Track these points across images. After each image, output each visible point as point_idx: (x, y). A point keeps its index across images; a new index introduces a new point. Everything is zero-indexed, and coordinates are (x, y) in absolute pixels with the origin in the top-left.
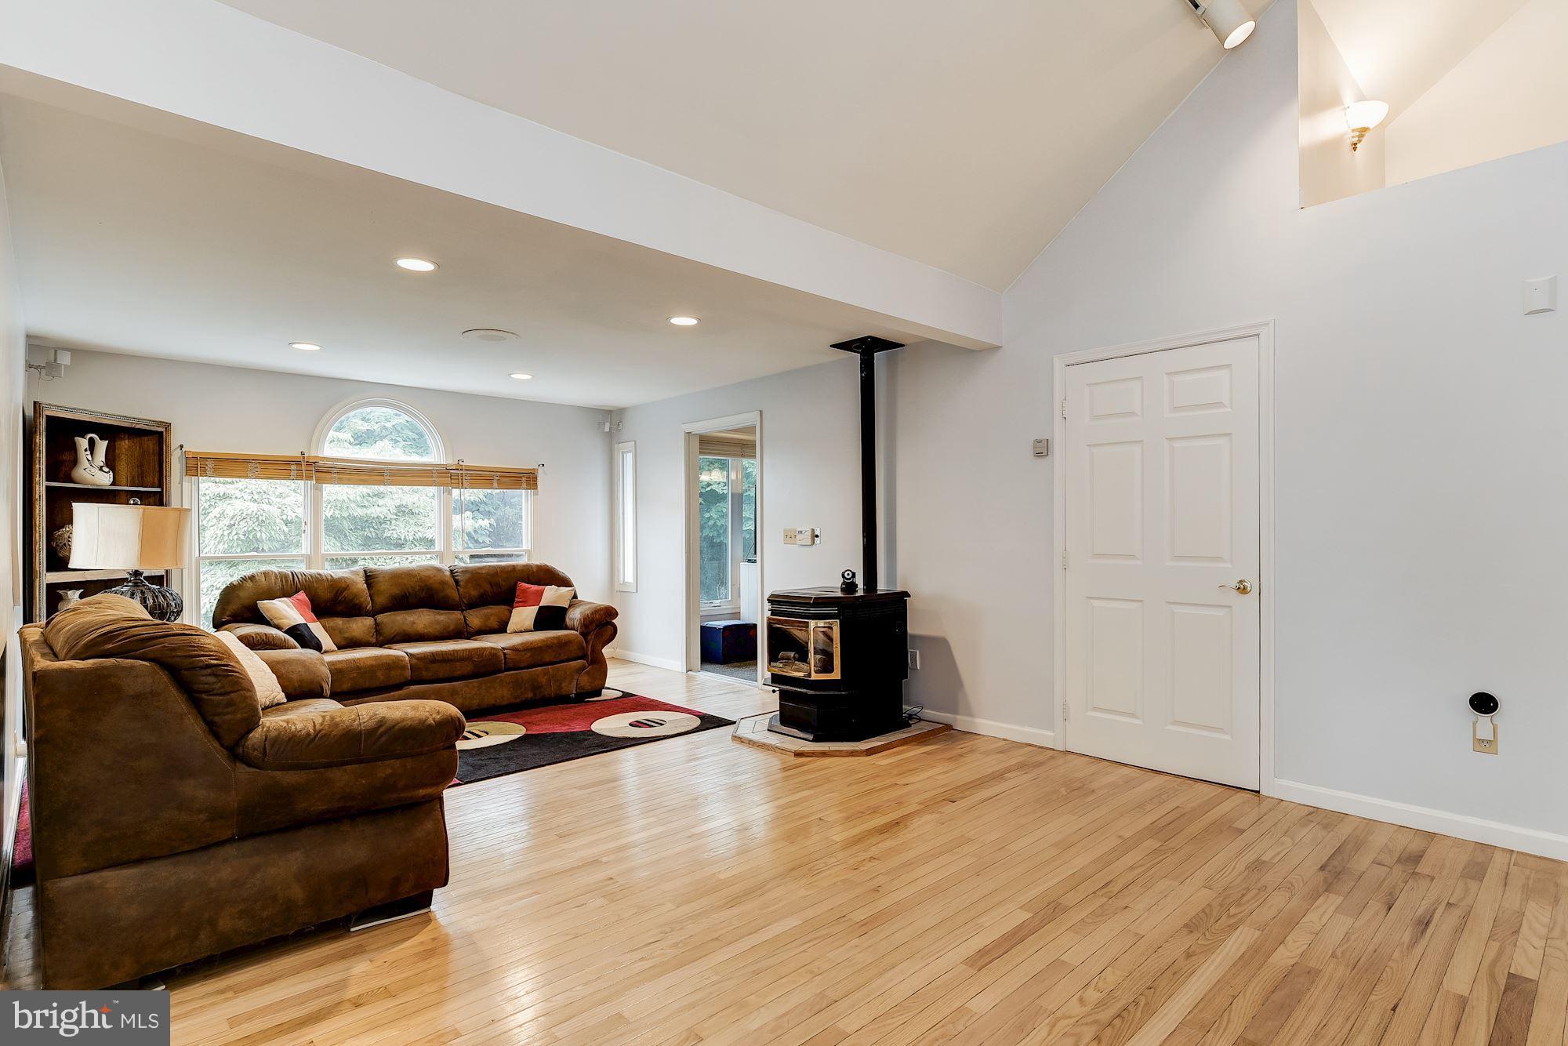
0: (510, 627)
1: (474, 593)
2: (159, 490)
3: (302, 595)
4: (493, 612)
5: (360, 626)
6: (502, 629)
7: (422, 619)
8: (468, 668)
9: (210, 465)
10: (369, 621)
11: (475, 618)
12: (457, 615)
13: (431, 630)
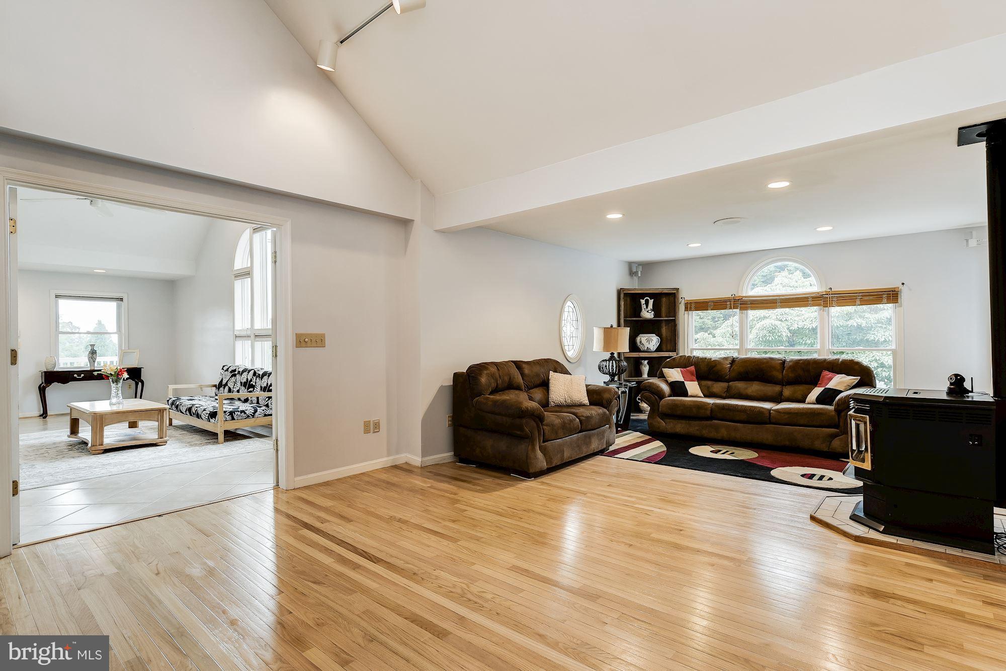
0: (808, 400)
1: (791, 375)
2: (674, 318)
3: (692, 368)
4: (800, 389)
5: (718, 387)
6: (803, 401)
7: (755, 387)
8: (743, 417)
9: (693, 306)
10: (725, 385)
11: (787, 391)
12: (777, 388)
13: (755, 394)
